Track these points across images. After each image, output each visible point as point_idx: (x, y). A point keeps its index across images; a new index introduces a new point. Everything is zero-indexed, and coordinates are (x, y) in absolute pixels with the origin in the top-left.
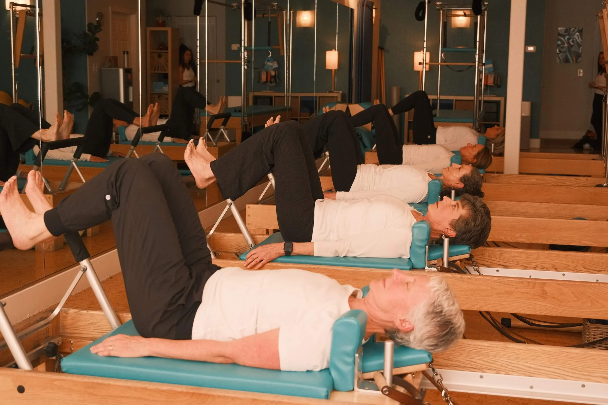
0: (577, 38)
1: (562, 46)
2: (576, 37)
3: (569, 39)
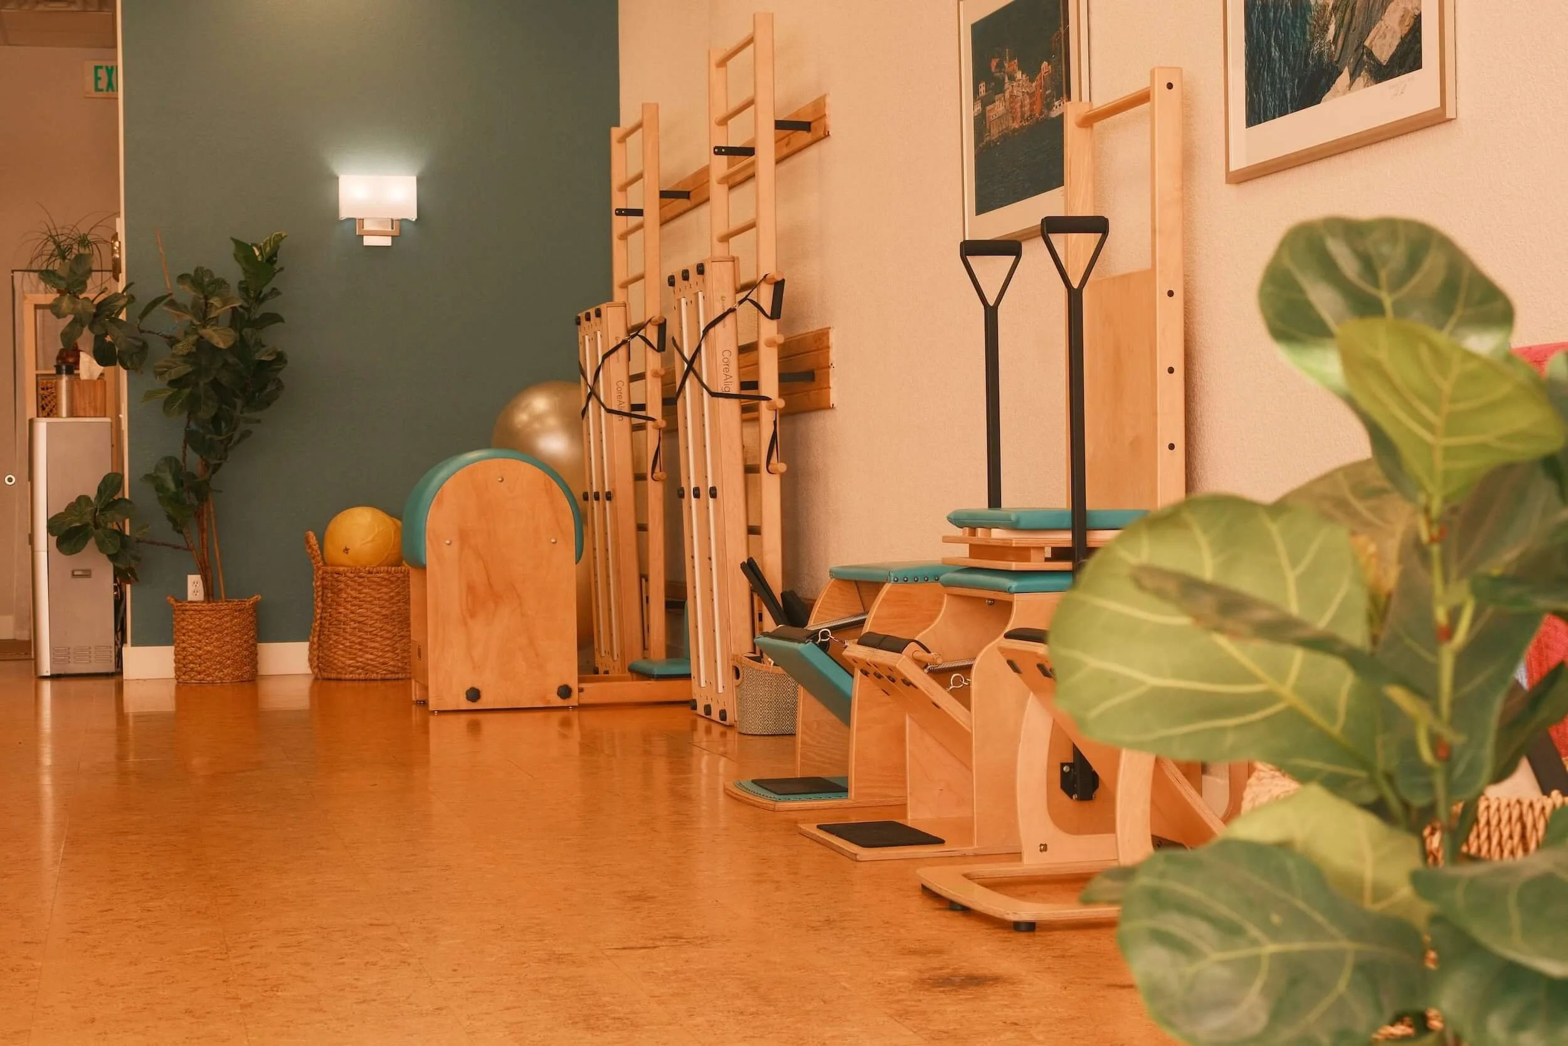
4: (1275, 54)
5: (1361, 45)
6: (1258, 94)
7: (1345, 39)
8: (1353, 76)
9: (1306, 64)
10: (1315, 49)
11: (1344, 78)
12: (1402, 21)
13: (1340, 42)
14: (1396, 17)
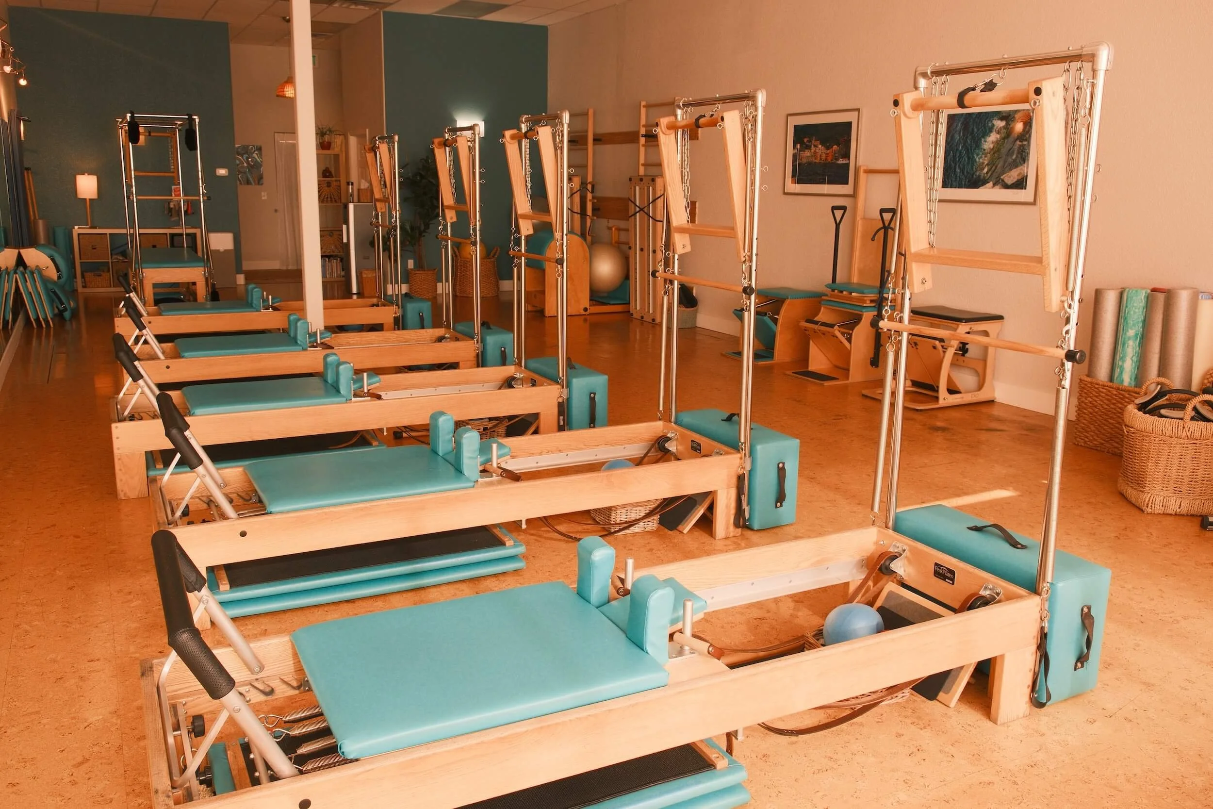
0: (256, 157)
1: (240, 165)
2: (255, 155)
3: (247, 159)
4: (958, 170)
5: (999, 177)
6: (948, 179)
7: (992, 174)
8: (994, 185)
9: (973, 177)
10: (978, 173)
11: (991, 184)
12: (1019, 175)
13: (989, 175)
14: (1017, 173)
